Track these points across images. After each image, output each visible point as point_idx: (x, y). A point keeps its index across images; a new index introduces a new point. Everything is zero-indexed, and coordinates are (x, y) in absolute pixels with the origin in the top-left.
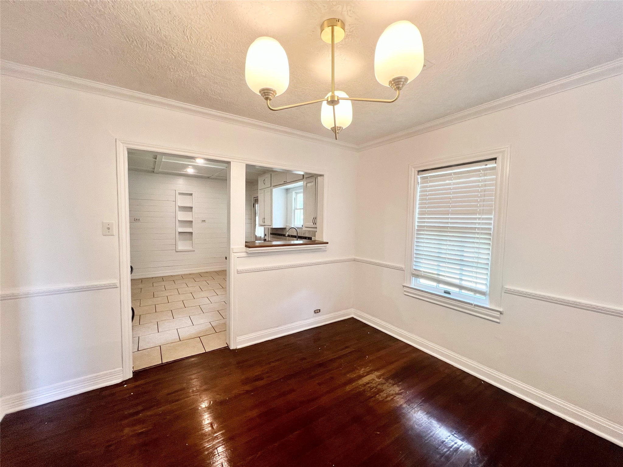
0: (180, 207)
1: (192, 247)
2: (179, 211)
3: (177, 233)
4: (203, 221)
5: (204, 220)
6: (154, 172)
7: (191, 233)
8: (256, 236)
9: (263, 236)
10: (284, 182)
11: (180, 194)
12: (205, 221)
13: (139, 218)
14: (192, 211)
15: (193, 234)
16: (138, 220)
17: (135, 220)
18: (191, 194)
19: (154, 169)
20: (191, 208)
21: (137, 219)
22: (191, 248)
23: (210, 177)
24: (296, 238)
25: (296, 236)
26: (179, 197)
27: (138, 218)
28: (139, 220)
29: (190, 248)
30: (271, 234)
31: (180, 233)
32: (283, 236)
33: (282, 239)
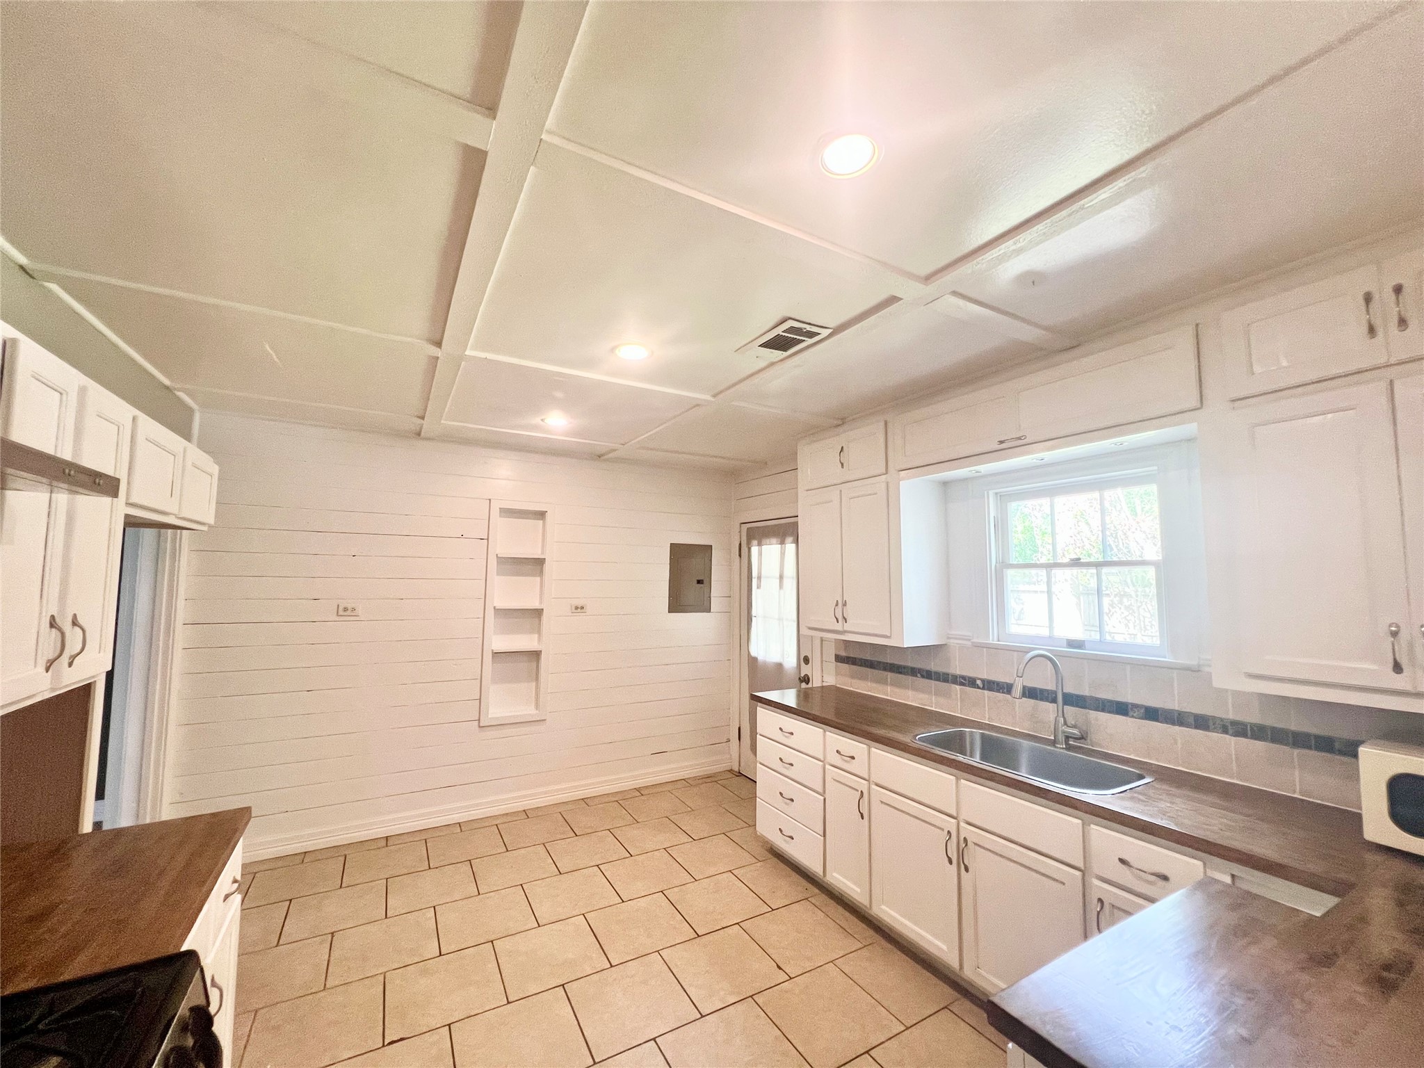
0: (502, 561)
1: (537, 707)
2: (498, 574)
3: (488, 657)
4: (577, 608)
5: (579, 603)
6: (419, 434)
7: (536, 655)
8: (753, 661)
9: (790, 662)
10: (1001, 442)
11: (508, 513)
12: (582, 608)
13: (353, 605)
14: (541, 573)
15: (543, 656)
16: (348, 613)
17: (341, 613)
18: (541, 515)
19: (423, 418)
20: (540, 562)
21: (346, 609)
22: (533, 711)
23: (615, 450)
24: (1054, 701)
25: (1055, 693)
26: (501, 525)
27: (350, 606)
28: (354, 609)
29: (529, 711)
30: (839, 659)
31: (496, 654)
32: (923, 676)
33: (915, 689)
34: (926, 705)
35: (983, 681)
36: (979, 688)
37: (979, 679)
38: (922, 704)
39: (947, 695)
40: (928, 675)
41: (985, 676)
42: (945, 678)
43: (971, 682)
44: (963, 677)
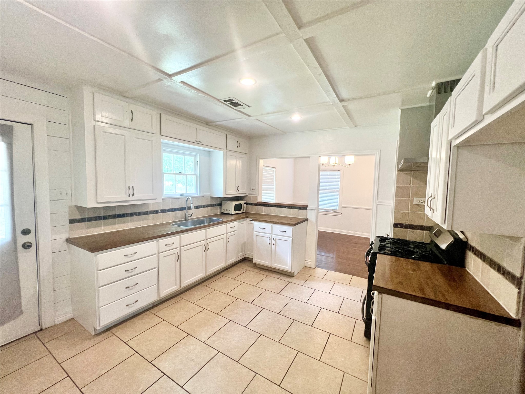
32: (136, 215)
33: (131, 221)
34: (137, 226)
35: (161, 210)
36: (159, 213)
37: (159, 210)
38: (136, 226)
39: (148, 219)
40: (139, 214)
41: (161, 209)
42: (147, 213)
43: (157, 212)
44: (154, 211)
